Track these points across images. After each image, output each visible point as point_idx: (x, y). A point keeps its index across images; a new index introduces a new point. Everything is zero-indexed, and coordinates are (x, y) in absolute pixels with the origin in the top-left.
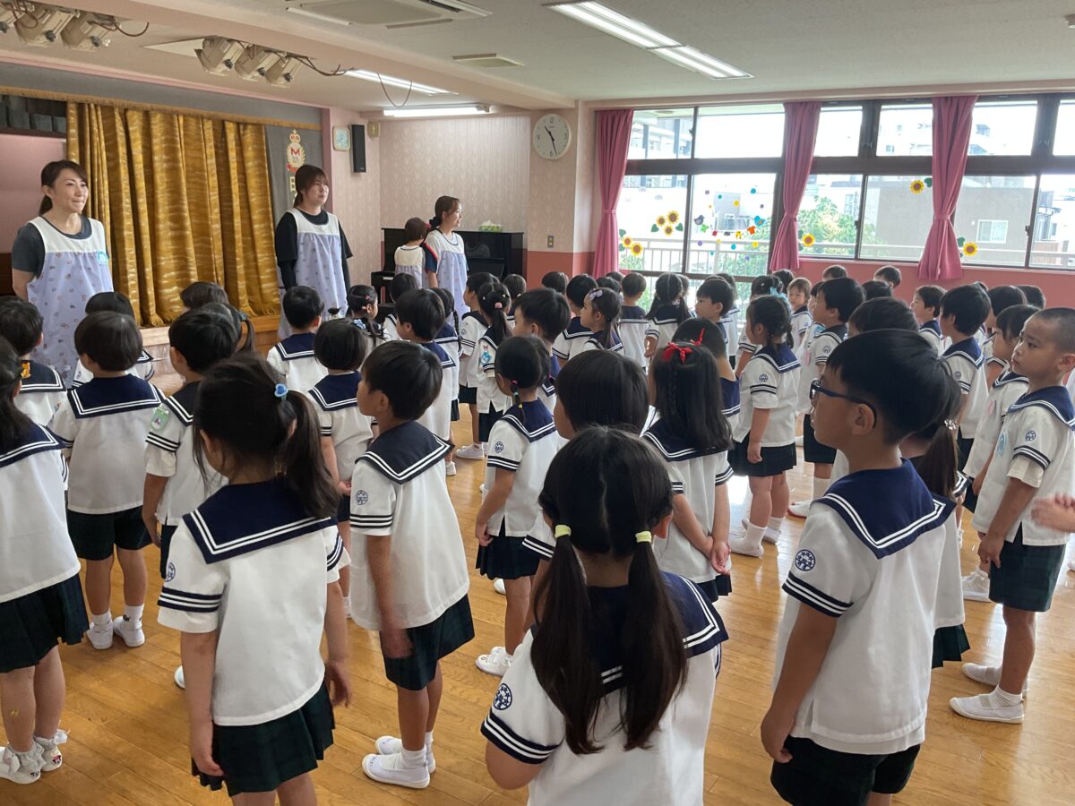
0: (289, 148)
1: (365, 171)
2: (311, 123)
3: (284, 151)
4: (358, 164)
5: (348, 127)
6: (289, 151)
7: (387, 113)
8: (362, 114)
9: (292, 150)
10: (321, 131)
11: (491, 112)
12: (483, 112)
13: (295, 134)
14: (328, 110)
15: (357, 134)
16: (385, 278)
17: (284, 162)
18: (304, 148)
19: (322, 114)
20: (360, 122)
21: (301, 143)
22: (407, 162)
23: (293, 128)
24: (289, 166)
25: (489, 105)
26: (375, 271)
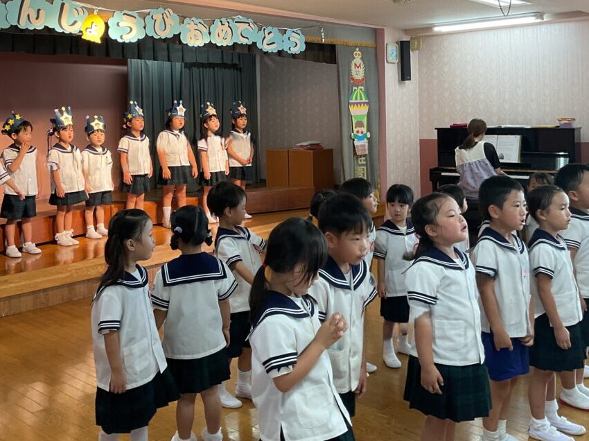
0: (353, 63)
1: (410, 79)
2: (368, 41)
3: (350, 66)
4: (405, 74)
5: (397, 43)
6: (353, 66)
7: (436, 29)
8: (406, 31)
9: (355, 65)
10: (376, 48)
11: (545, 20)
12: (539, 21)
13: (357, 52)
14: (383, 30)
15: (404, 49)
16: (443, 174)
17: (349, 76)
18: (364, 63)
19: (377, 34)
20: (405, 38)
21: (362, 59)
22: (446, 69)
23: (356, 47)
24: (353, 79)
25: (544, 14)
26: (432, 168)
